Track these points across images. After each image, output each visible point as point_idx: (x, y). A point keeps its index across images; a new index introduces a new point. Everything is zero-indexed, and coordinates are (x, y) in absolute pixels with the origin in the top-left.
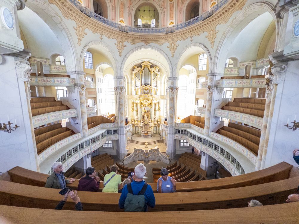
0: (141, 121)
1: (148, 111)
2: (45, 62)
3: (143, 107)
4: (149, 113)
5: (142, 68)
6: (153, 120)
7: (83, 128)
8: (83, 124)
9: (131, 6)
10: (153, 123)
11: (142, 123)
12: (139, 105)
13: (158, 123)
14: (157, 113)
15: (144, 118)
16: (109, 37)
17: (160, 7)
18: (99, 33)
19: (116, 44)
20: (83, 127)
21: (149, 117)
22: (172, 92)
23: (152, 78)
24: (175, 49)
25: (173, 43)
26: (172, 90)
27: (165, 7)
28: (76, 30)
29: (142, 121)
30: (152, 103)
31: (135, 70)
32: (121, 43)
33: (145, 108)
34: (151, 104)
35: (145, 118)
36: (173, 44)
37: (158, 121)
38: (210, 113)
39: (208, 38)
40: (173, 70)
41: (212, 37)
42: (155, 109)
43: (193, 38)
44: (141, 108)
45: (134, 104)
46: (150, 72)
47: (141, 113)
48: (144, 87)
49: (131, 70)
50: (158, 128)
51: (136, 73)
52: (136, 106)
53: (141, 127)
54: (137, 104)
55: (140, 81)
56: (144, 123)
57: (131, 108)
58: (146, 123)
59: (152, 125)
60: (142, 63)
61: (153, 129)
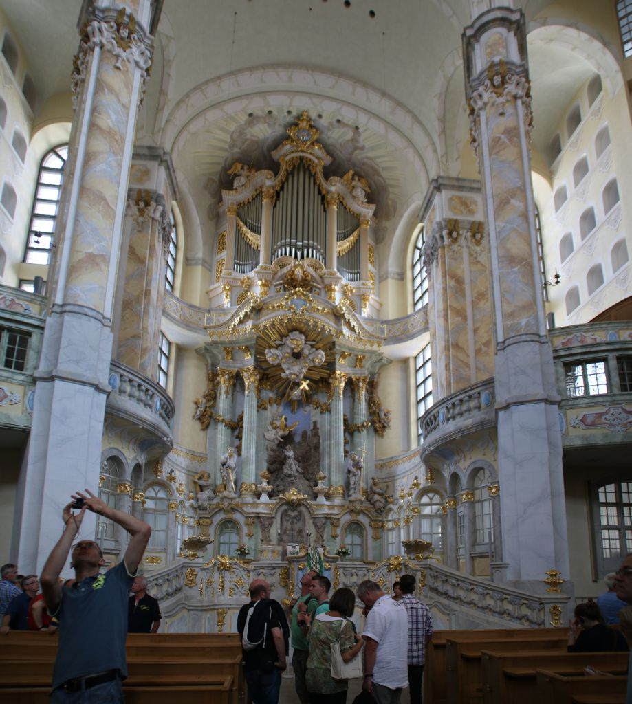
4: (313, 441)
5: (276, 174)
10: (338, 501)
12: (250, 381)
14: (363, 439)
15: (278, 470)
23: (335, 231)
31: (236, 184)
35: (286, 471)
42: (350, 421)
45: (218, 378)
46: (323, 198)
47: (261, 437)
48: (287, 269)
49: (216, 178)
50: (373, 537)
51: (241, 206)
52: (227, 393)
53: (257, 520)
54: (237, 379)
55: (260, 241)
56: (281, 496)
57: (196, 403)
58: (294, 498)
59: (336, 511)
60: (277, 143)
61: (338, 540)
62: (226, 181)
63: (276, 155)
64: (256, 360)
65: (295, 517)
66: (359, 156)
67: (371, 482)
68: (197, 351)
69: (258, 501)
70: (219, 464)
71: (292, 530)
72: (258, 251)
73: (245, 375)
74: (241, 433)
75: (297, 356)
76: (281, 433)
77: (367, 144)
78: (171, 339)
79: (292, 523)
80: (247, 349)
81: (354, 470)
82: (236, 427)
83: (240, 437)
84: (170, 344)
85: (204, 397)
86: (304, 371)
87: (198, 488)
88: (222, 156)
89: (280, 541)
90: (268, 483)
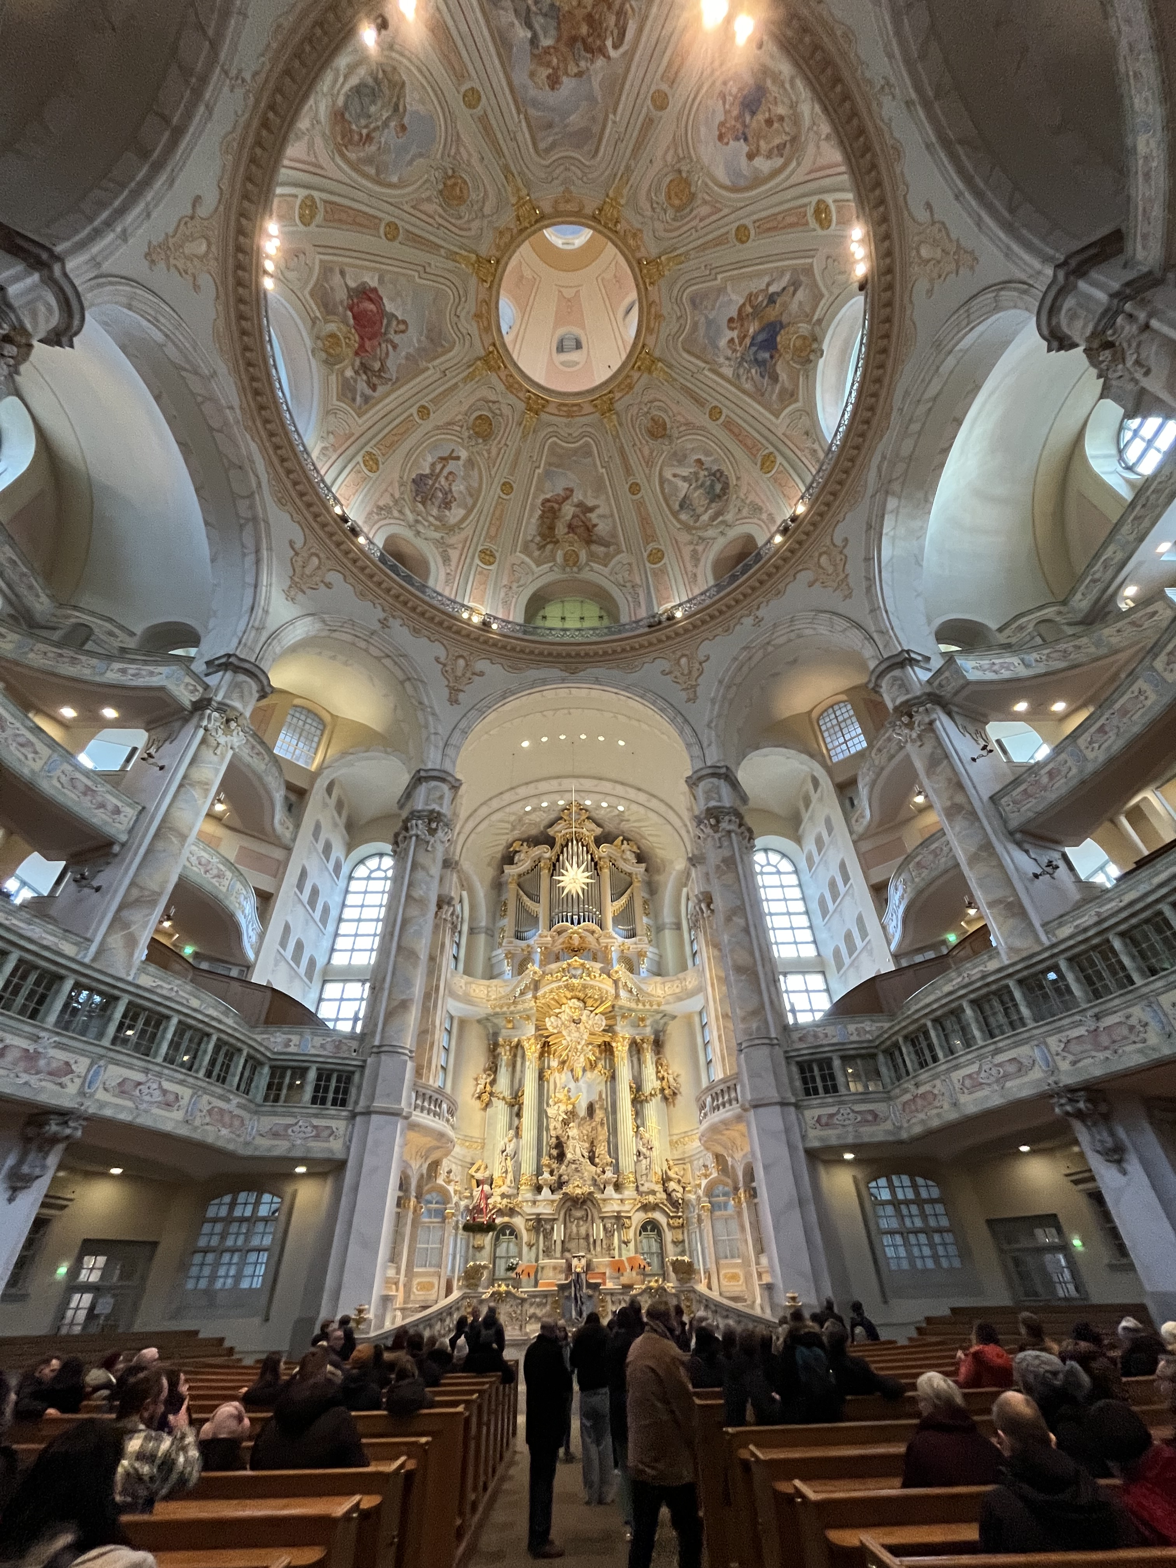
0: (539, 1173)
1: (591, 1109)
2: (111, 634)
3: (559, 1079)
4: (599, 1114)
5: (552, 847)
6: (627, 1161)
7: (116, 919)
8: (135, 893)
9: (514, 586)
10: (629, 1192)
11: (546, 1191)
12: (532, 1050)
13: (669, 1195)
14: (653, 1110)
15: (561, 1157)
16: (416, 631)
17: (618, 585)
18: (379, 608)
19: (442, 660)
20: (125, 913)
21: (601, 1150)
22: (716, 832)
23: (609, 893)
24: (695, 674)
25: (683, 655)
26: (718, 822)
27: (638, 581)
28: (297, 554)
29: (546, 1175)
30: (614, 1033)
31: (516, 859)
32: (461, 662)
33: (572, 1085)
34: (607, 1049)
35: (569, 1156)
36: (684, 661)
37: (665, 1180)
38: (978, 819)
39: (818, 584)
40: (705, 745)
41: (830, 570)
42: (637, 1088)
43: (760, 613)
44: (541, 1077)
45: (499, 1050)
46: (596, 864)
47: (542, 1114)
48: (565, 935)
49: (499, 856)
50: (674, 1242)
51: (520, 876)
52: (507, 1065)
53: (539, 1224)
54: (517, 1048)
55: (541, 910)
56: (564, 1189)
57: (476, 1079)
58: (578, 1191)
59: (627, 1207)
60: (551, 825)
61: (632, 1245)
62: (509, 858)
63: (551, 832)
64: (538, 1028)
65: (581, 1218)
66: (625, 826)
67: (665, 1167)
68: (479, 1021)
69: (539, 1198)
70: (498, 1151)
71: (578, 1233)
72: (537, 918)
73: (526, 1045)
74: (520, 1109)
75: (576, 1022)
76: (563, 1108)
77: (632, 818)
78: (453, 1013)
79: (578, 1226)
80: (528, 1018)
81: (644, 1150)
82: (515, 1105)
83: (519, 1115)
84: (452, 1018)
85: (485, 1071)
86: (586, 1036)
87: (474, 1182)
88: (504, 840)
89: (564, 1250)
90: (551, 1173)
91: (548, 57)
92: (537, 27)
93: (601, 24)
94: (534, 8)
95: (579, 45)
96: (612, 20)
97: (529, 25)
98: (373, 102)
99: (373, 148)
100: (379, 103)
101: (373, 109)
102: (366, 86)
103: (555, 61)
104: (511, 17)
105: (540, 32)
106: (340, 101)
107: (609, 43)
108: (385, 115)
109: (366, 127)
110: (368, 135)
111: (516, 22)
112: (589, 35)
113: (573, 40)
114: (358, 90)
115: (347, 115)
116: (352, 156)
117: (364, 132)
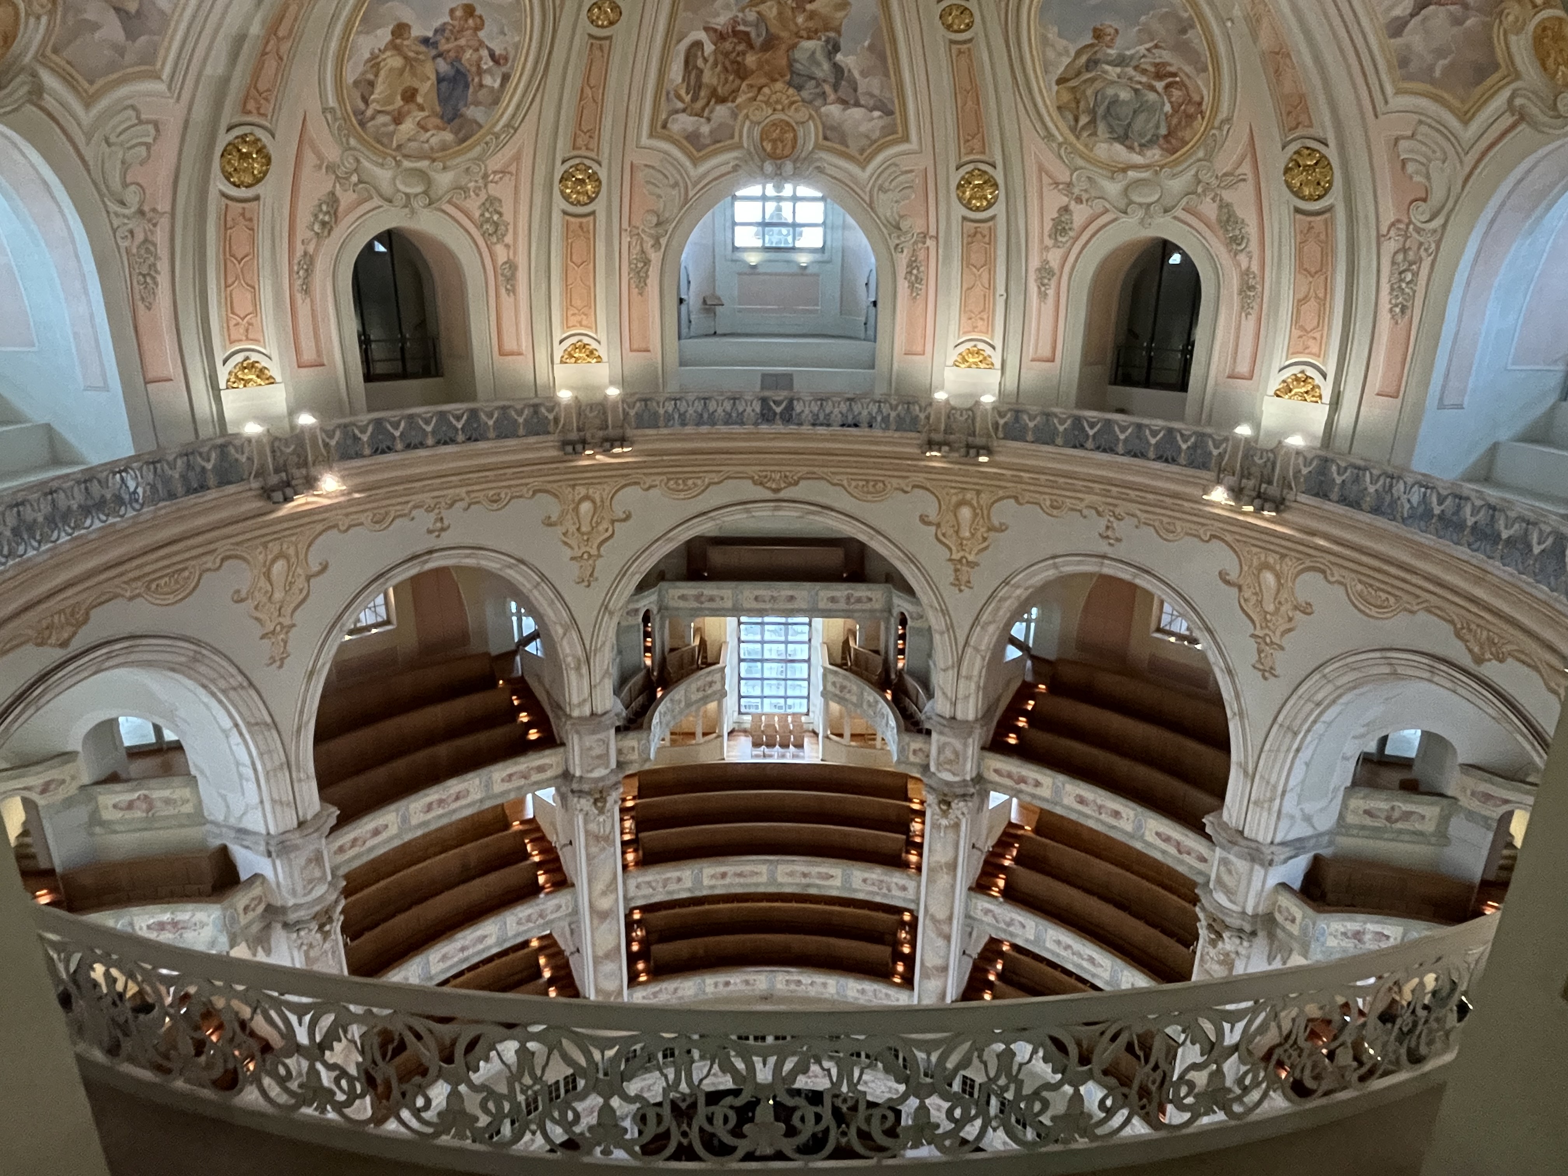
91: (811, 24)
92: (826, 66)
93: (726, 69)
94: (827, 88)
95: (758, 42)
96: (708, 77)
97: (838, 70)
98: (1115, 101)
99: (1166, 56)
100: (1110, 91)
101: (1125, 95)
102: (1112, 130)
103: (800, 20)
104: (863, 84)
105: (820, 56)
106: (1154, 154)
107: (709, 48)
108: (1113, 72)
109: (1152, 89)
110: (1159, 76)
111: (856, 74)
112: (744, 53)
113: (770, 43)
114: (1124, 138)
115: (1163, 131)
116: (1202, 86)
117: (1160, 85)
